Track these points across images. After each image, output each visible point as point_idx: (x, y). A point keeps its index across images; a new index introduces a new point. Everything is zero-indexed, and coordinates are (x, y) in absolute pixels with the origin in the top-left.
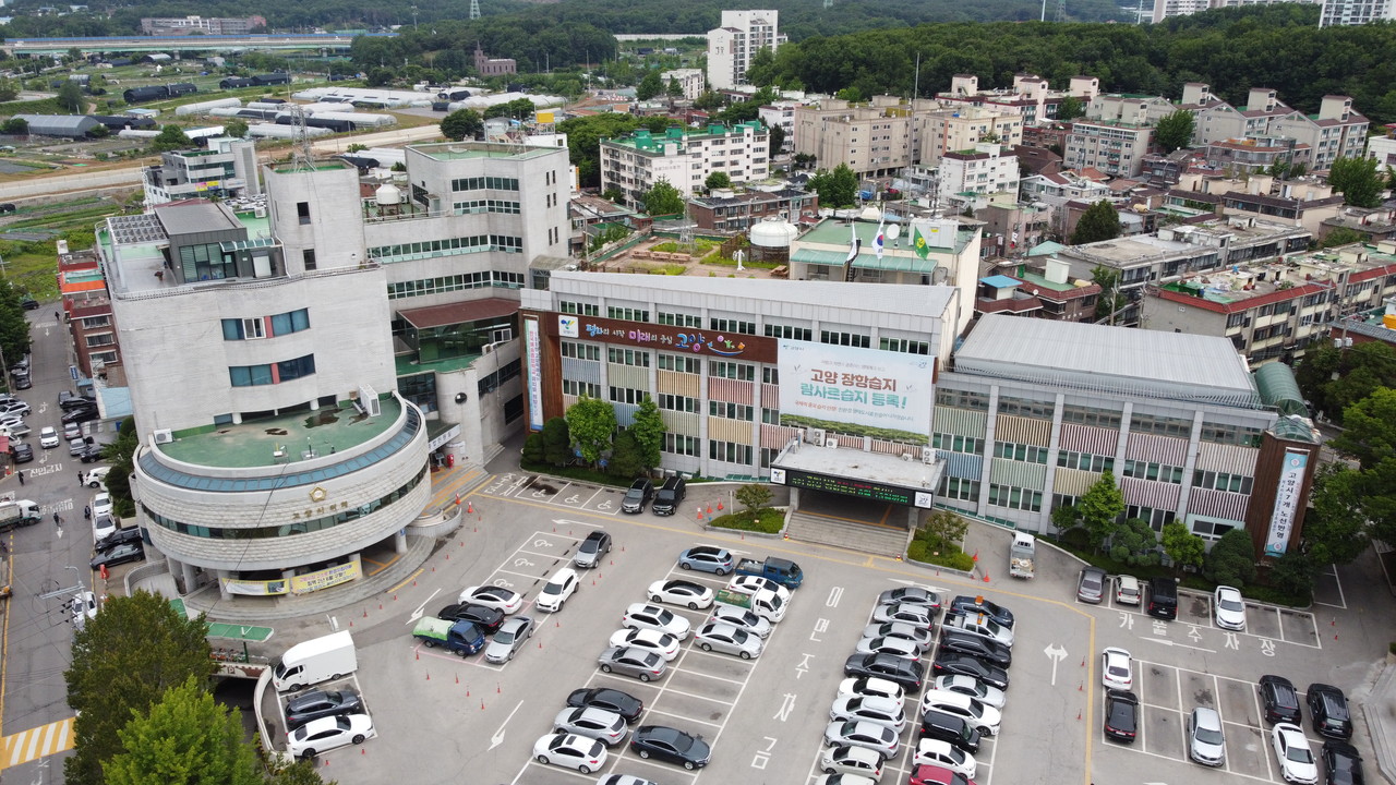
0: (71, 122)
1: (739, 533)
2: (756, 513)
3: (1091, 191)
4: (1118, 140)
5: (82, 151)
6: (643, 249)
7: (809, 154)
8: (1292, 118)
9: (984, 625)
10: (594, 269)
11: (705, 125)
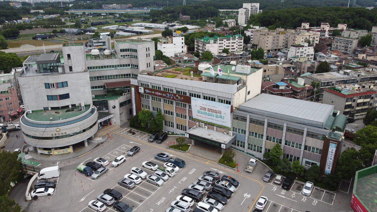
0: (75, 30)
1: (176, 150)
2: (181, 145)
3: (333, 58)
4: (348, 43)
5: (76, 38)
6: (170, 70)
7: (256, 44)
9: (227, 184)
10: (152, 75)
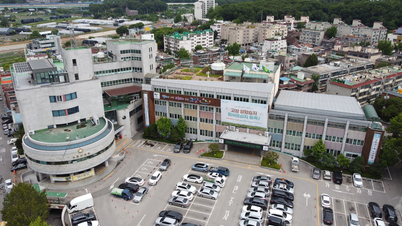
0: (5, 30)
1: (209, 158)
2: (214, 152)
3: (309, 51)
4: (315, 35)
5: (8, 39)
6: (179, 71)
7: (225, 39)
8: (365, 28)
9: (285, 187)
10: (164, 78)
11: (195, 30)
